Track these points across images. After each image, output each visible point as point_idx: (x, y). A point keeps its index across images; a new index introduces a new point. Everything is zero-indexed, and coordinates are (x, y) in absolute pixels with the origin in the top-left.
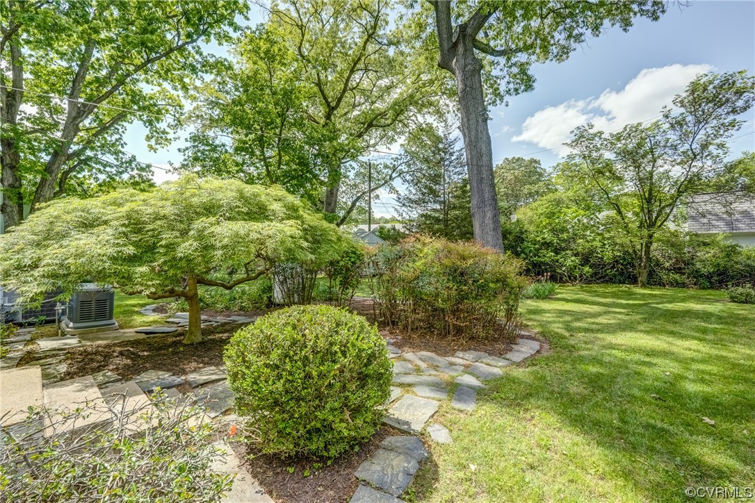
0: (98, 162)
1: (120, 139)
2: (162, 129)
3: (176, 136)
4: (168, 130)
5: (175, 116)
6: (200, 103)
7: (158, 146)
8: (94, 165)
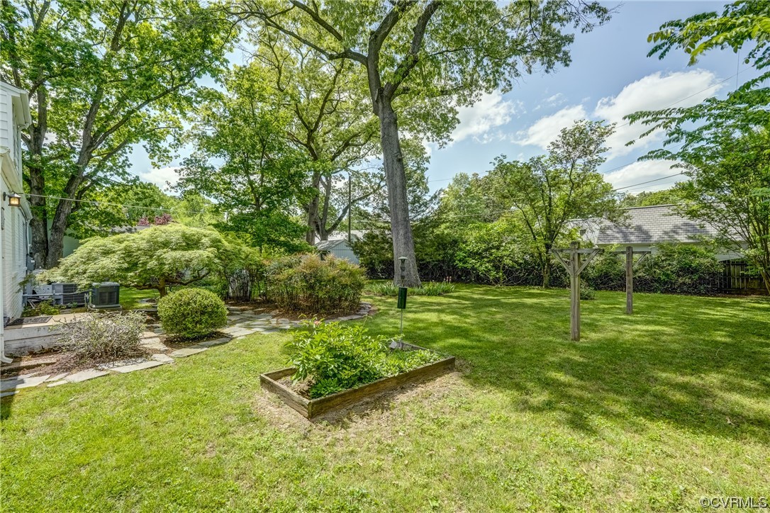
0: (107, 181)
1: (127, 160)
2: (164, 148)
3: (176, 154)
4: (169, 148)
5: (175, 136)
6: (197, 123)
7: (160, 163)
8: (104, 185)
